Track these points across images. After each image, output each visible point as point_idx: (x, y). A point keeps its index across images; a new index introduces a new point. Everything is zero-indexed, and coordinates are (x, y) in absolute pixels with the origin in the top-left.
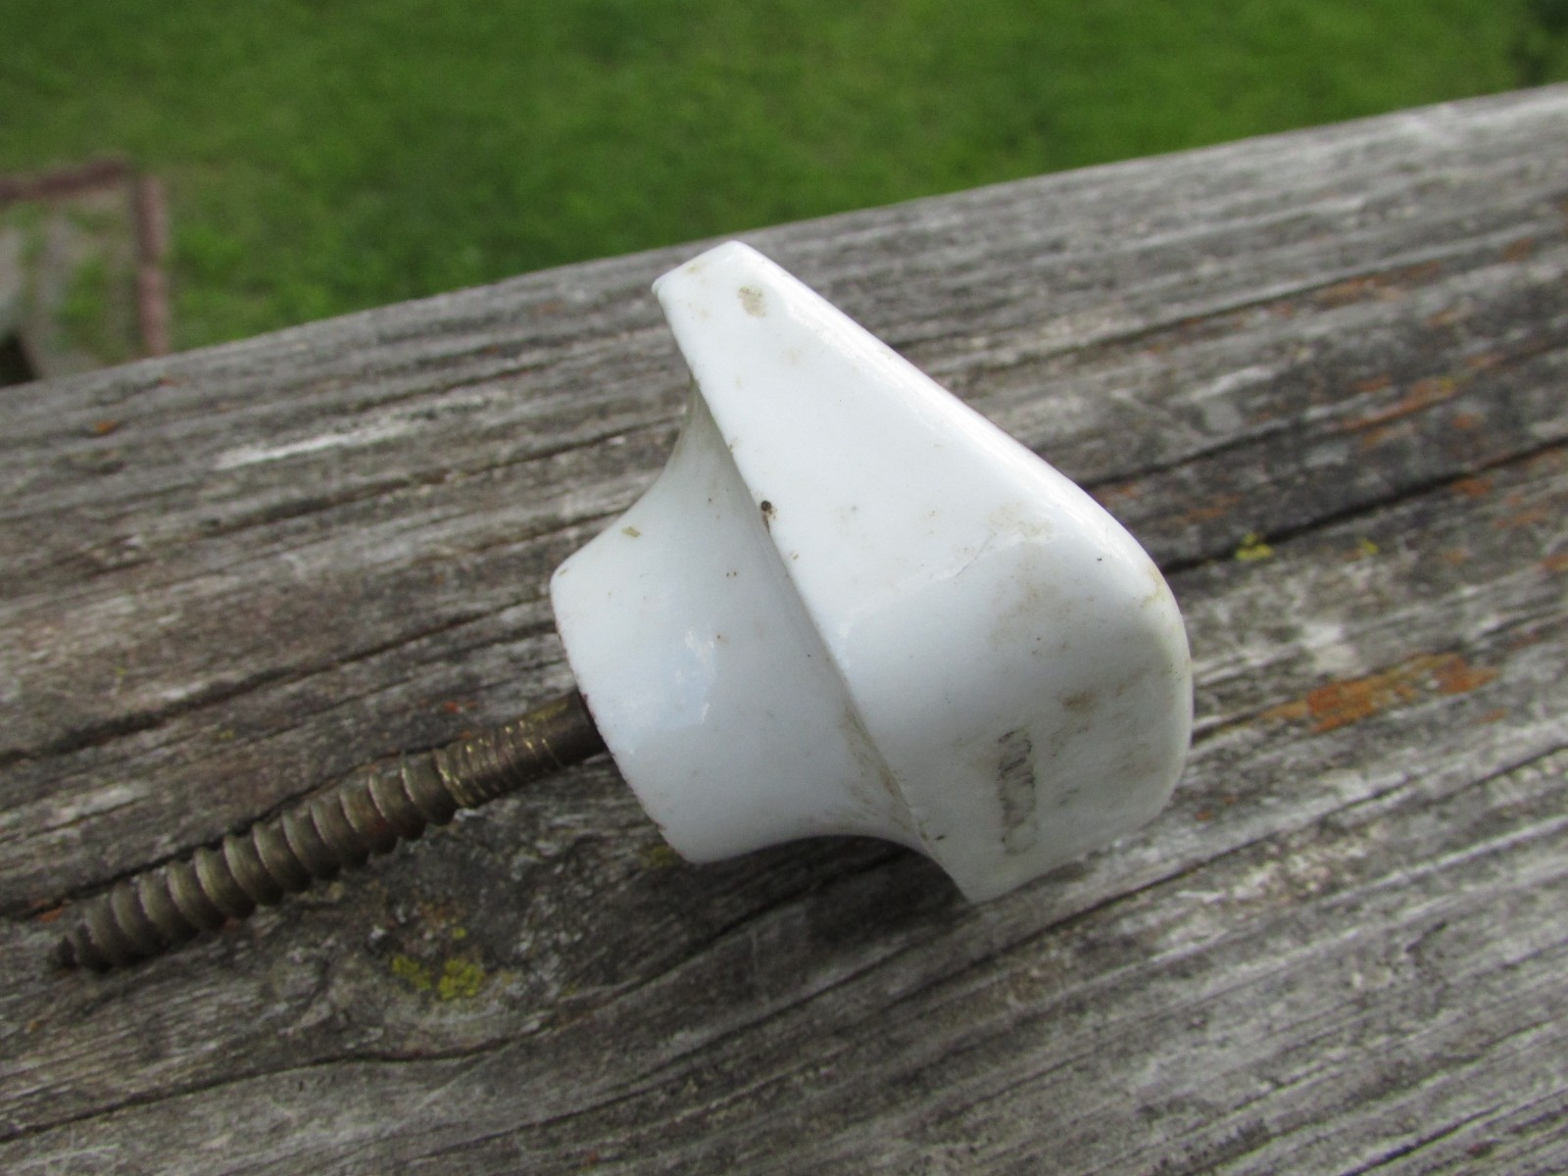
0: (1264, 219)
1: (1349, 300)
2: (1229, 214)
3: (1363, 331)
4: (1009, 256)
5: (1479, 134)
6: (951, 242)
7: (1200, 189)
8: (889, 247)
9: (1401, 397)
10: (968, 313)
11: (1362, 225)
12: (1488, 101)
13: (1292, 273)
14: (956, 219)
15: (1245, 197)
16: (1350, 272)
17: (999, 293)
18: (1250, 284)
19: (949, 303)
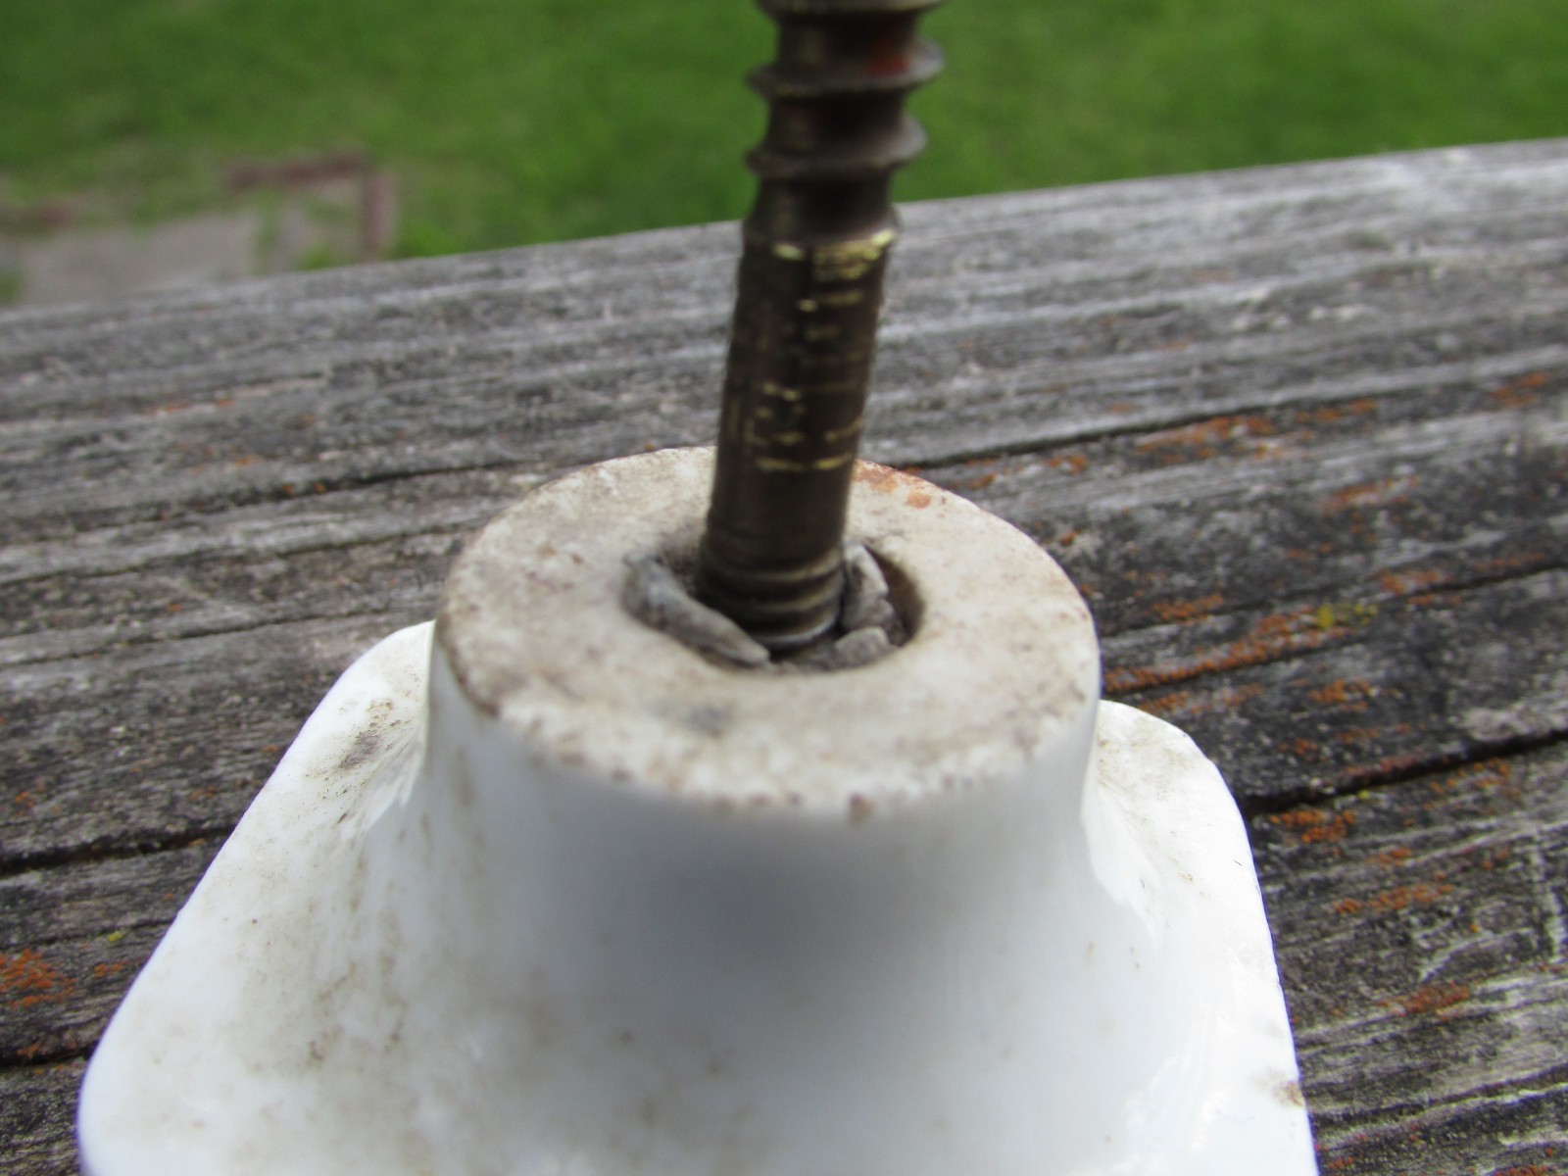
0: (1089, 309)
1: (1194, 455)
2: (1032, 298)
3: (1200, 511)
4: (640, 341)
5: (1507, 196)
6: (559, 313)
7: (999, 256)
8: (457, 314)
9: (1233, 635)
10: (534, 429)
11: (1258, 329)
12: (1535, 148)
13: (1107, 401)
14: (581, 278)
15: (1071, 271)
16: (1209, 407)
17: (598, 399)
18: (1027, 413)
19: (510, 409)
